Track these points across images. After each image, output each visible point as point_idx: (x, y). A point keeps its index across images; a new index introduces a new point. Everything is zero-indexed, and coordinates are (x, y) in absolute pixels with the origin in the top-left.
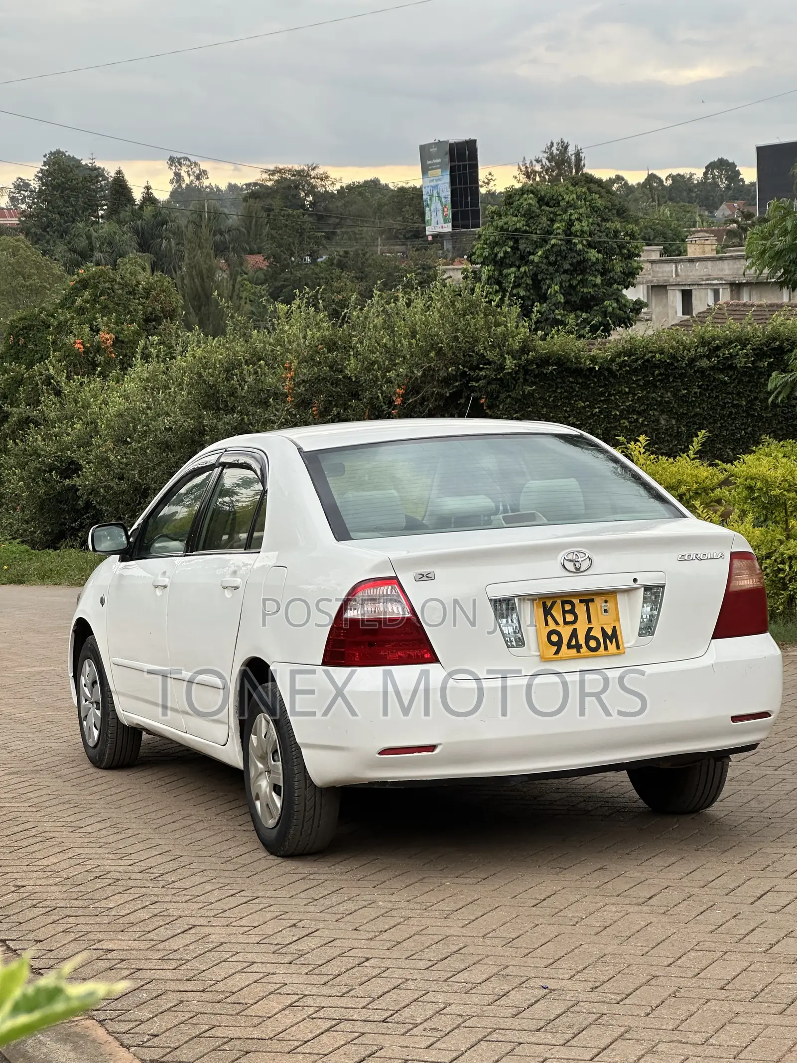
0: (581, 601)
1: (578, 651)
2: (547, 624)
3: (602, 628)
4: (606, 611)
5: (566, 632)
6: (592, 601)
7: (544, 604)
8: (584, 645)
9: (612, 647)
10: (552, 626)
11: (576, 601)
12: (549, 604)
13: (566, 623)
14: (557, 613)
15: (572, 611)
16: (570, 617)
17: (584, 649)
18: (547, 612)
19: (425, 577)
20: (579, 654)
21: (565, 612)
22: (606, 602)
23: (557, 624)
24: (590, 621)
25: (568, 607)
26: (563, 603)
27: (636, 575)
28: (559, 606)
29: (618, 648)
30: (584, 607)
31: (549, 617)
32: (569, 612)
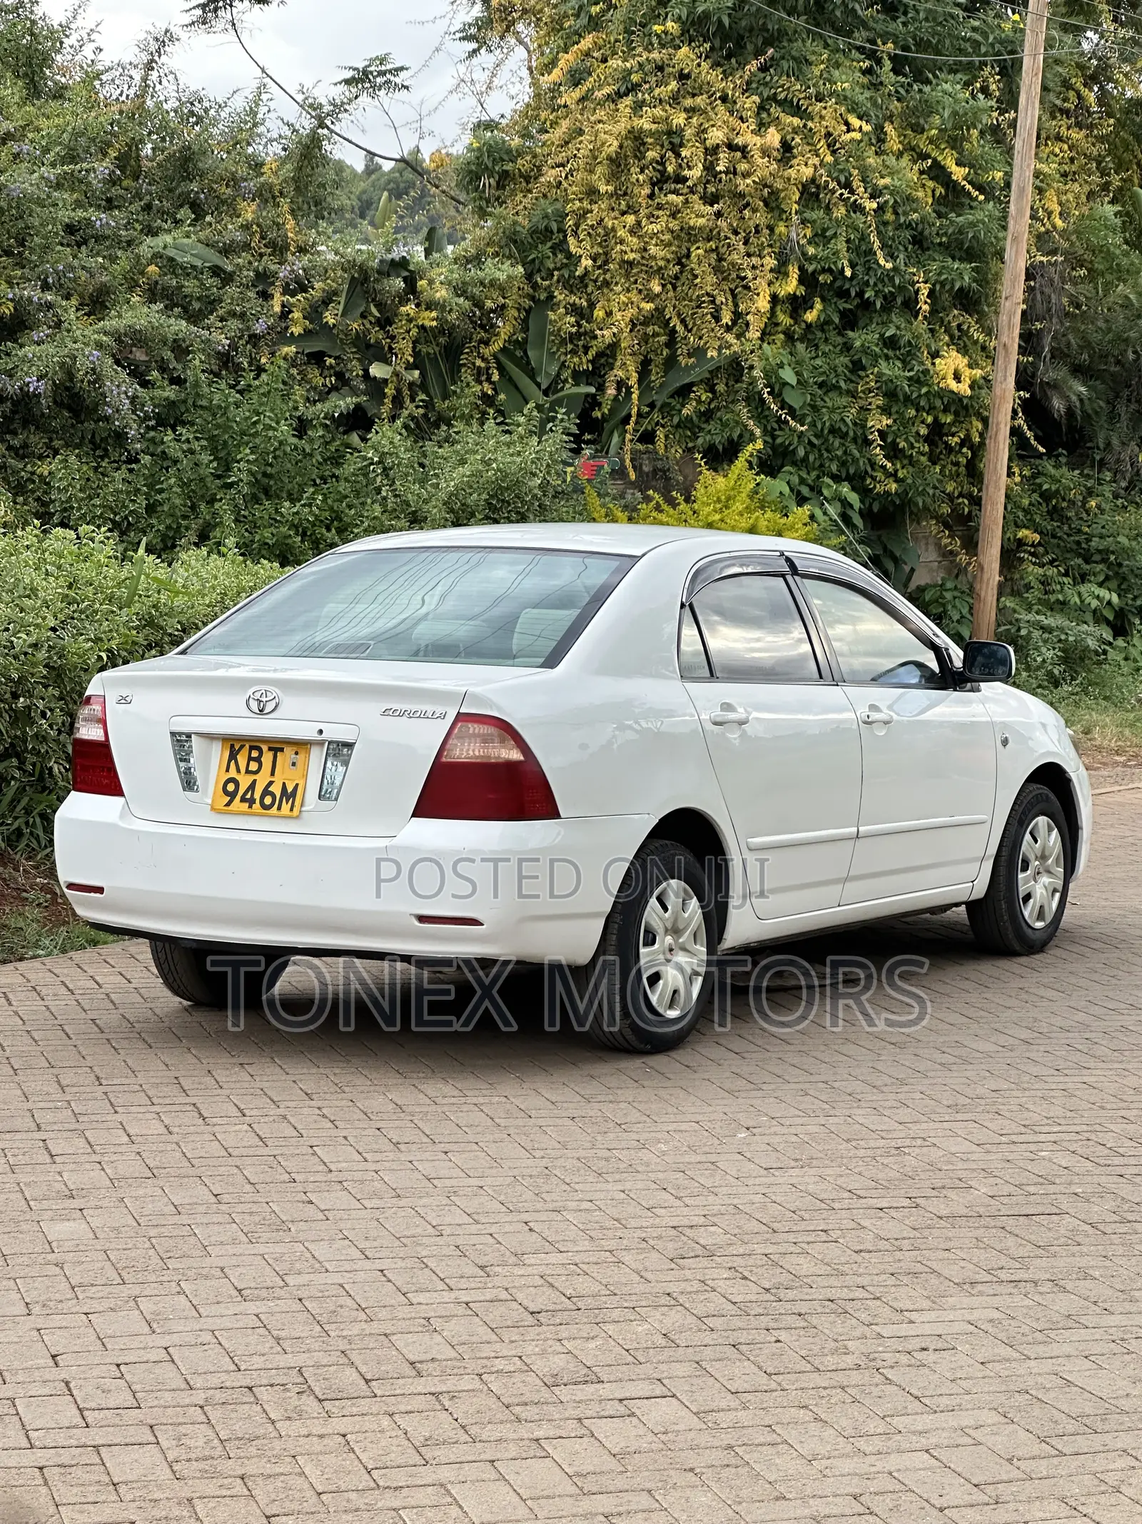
0: (270, 749)
1: (250, 807)
2: (227, 770)
3: (284, 784)
4: (294, 764)
5: (245, 782)
6: (282, 750)
7: (232, 746)
8: (258, 801)
9: (286, 807)
10: (233, 773)
11: (265, 748)
12: (237, 747)
13: (248, 772)
14: (243, 758)
15: (258, 760)
16: (253, 766)
17: (257, 805)
18: (233, 756)
19: (124, 700)
20: (250, 810)
21: (250, 759)
22: (297, 753)
23: (238, 771)
24: (273, 774)
25: (255, 754)
26: (252, 748)
27: (321, 726)
28: (245, 751)
29: (291, 810)
30: (271, 754)
31: (233, 763)
32: (255, 759)
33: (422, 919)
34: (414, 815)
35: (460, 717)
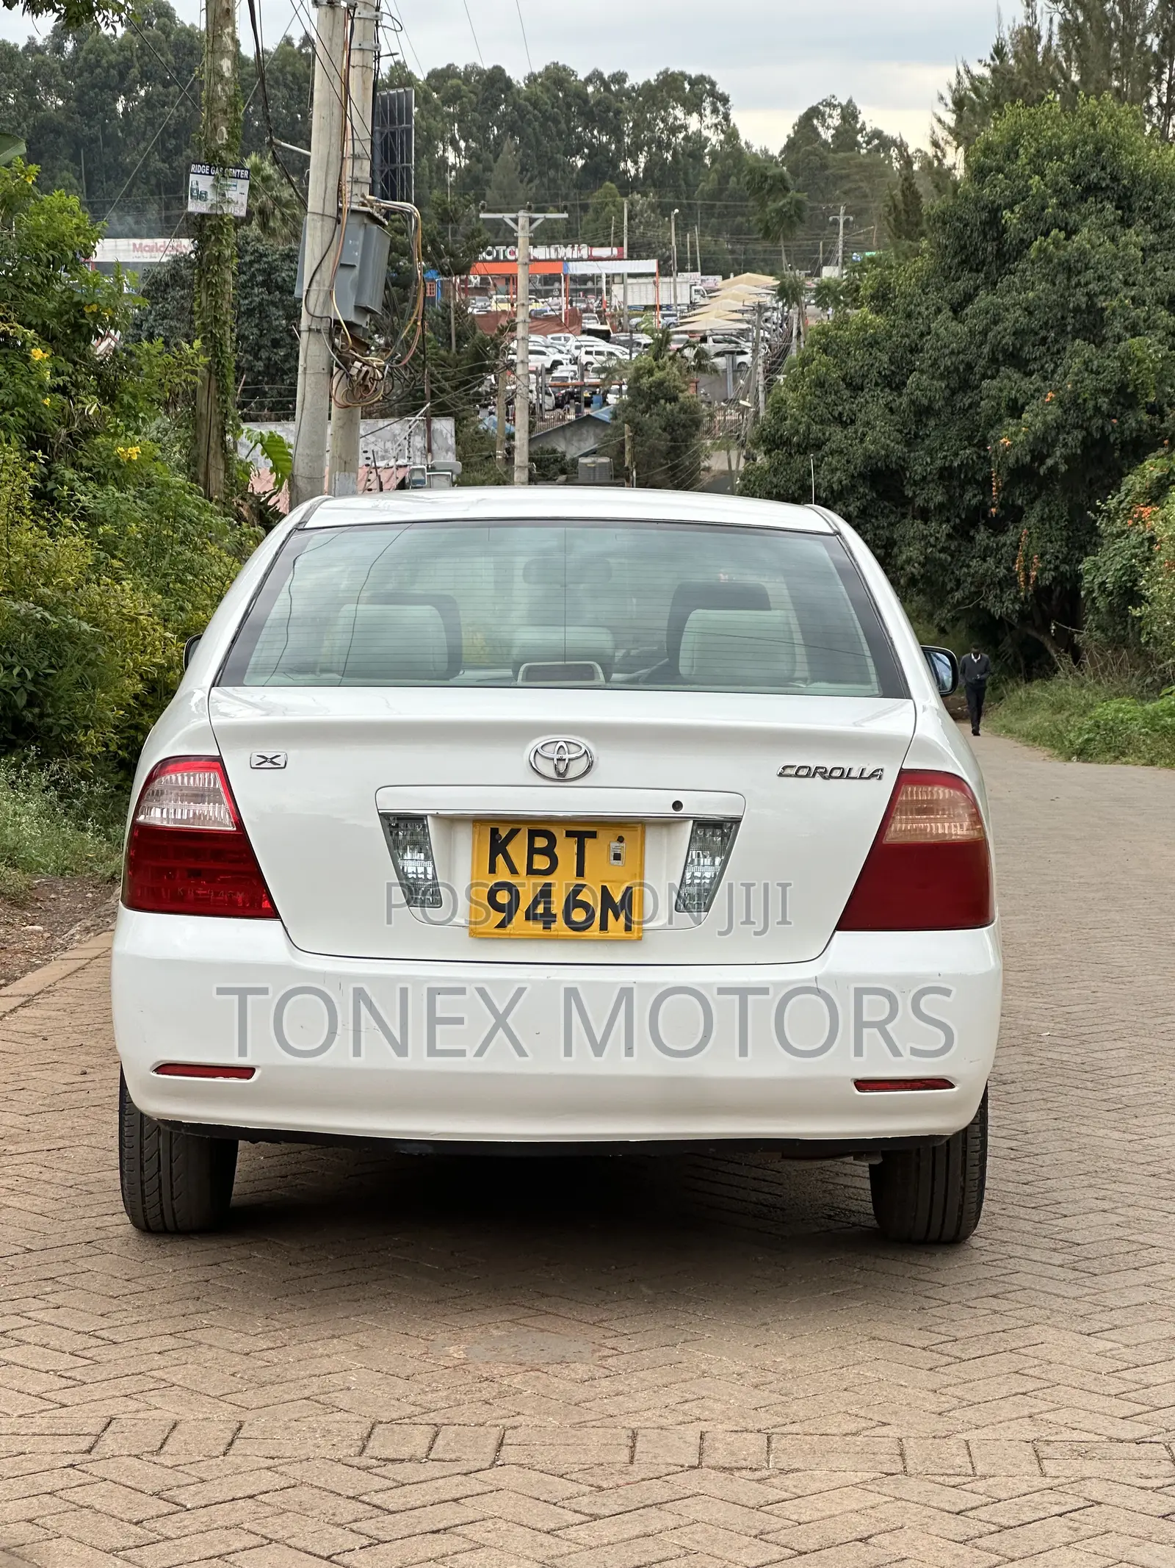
0: (569, 834)
1: (547, 927)
2: (492, 870)
3: (604, 889)
4: (617, 857)
5: (528, 888)
6: (593, 835)
7: (494, 832)
8: (560, 918)
9: (616, 925)
10: (503, 875)
11: (559, 834)
12: (503, 833)
13: (531, 871)
14: (518, 850)
15: (549, 852)
16: (541, 862)
17: (559, 925)
18: (498, 847)
19: (269, 763)
20: (547, 932)
21: (532, 851)
22: (621, 840)
23: (513, 871)
24: (580, 873)
25: (541, 843)
26: (533, 835)
27: (678, 796)
28: (522, 839)
29: (628, 928)
30: (573, 845)
31: (500, 858)
32: (542, 851)
33: (862, 1084)
34: (840, 927)
35: (906, 777)
